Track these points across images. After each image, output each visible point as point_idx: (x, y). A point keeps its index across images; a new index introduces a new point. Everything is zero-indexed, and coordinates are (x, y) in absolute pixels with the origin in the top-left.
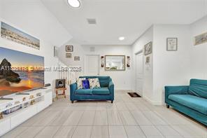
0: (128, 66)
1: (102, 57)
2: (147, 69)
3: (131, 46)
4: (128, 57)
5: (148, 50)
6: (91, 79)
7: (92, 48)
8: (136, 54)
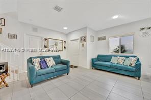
0: (65, 48)
1: (46, 39)
2: (83, 50)
3: (67, 35)
4: (65, 42)
5: (84, 39)
6: (48, 59)
7: (35, 29)
8: (71, 41)
